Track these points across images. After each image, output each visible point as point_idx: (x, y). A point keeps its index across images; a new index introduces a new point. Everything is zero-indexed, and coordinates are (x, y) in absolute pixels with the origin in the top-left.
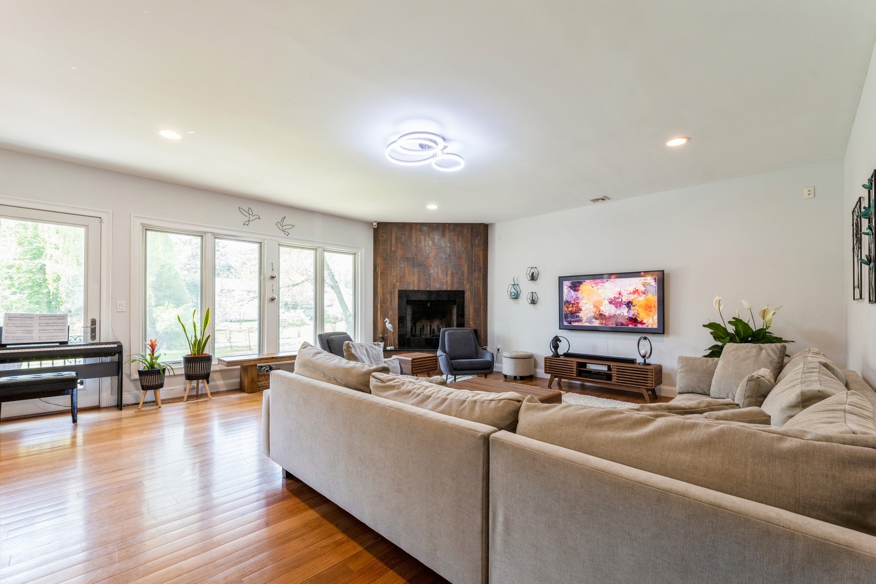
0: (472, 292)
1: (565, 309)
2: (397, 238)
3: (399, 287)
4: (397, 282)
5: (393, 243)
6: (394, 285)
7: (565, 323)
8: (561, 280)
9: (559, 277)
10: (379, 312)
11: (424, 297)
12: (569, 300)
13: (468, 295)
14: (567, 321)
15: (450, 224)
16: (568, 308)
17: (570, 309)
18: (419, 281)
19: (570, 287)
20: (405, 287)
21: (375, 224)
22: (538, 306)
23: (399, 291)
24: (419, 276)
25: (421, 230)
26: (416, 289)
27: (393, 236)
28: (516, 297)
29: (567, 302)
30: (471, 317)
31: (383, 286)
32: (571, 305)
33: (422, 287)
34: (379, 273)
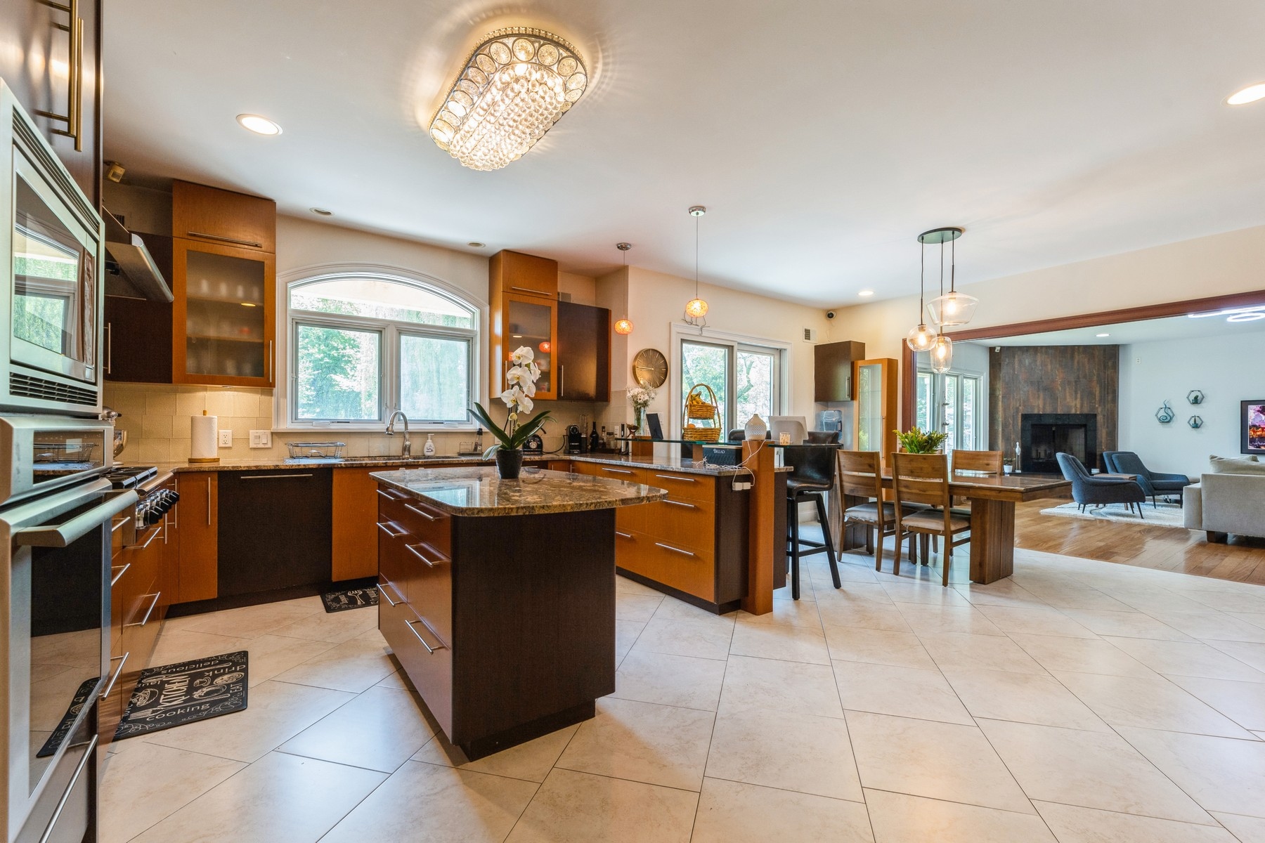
0: (1104, 416)
1: (1250, 433)
2: (1020, 361)
3: (1022, 410)
4: (1020, 406)
5: (1016, 367)
6: (1018, 408)
7: (1251, 448)
8: (1245, 405)
9: (1242, 401)
10: (1000, 436)
11: (1051, 421)
12: (1257, 424)
13: (1100, 418)
14: (1253, 445)
15: (1079, 346)
16: (1254, 432)
17: (1258, 433)
18: (1045, 404)
19: (1258, 411)
20: (1029, 411)
21: (999, 348)
22: (1202, 430)
23: (1022, 415)
24: (1044, 399)
25: (1046, 353)
26: (1041, 413)
27: (1016, 359)
28: (1167, 420)
29: (1254, 426)
30: (1103, 441)
31: (1004, 410)
32: (1260, 429)
33: (1049, 410)
34: (1000, 397)
